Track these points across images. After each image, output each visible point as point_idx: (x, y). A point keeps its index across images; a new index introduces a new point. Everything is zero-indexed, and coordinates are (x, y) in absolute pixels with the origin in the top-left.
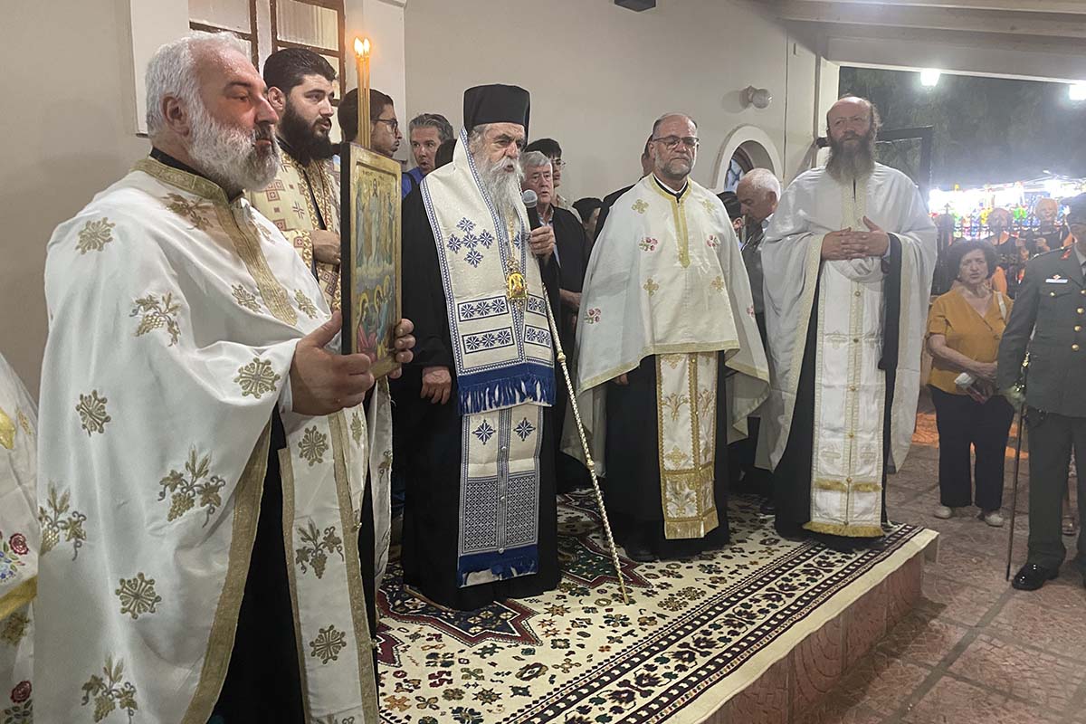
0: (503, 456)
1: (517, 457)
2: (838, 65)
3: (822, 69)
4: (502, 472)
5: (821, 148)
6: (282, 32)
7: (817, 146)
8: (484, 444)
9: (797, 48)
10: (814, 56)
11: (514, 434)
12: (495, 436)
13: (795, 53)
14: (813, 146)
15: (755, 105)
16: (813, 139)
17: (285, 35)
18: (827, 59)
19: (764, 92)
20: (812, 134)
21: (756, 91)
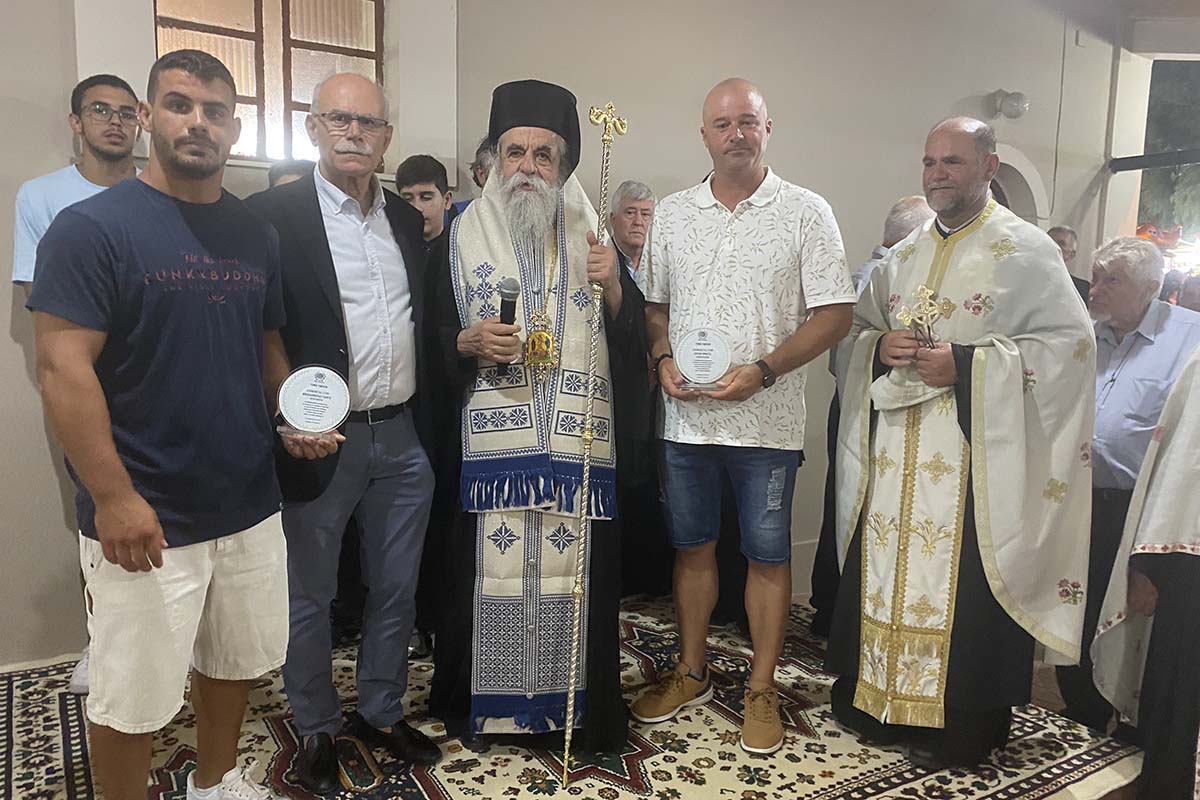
0: (532, 570)
1: (552, 575)
2: (1149, 57)
3: (1122, 64)
4: (530, 592)
5: (1115, 173)
6: (298, 29)
7: (1110, 171)
8: (503, 553)
9: (1082, 35)
10: (1111, 48)
11: (547, 544)
12: (519, 544)
13: (1077, 43)
14: (1103, 169)
15: (1005, 114)
16: (1103, 161)
17: (302, 33)
18: (1131, 50)
19: (1017, 97)
20: (1103, 153)
21: (1007, 95)
